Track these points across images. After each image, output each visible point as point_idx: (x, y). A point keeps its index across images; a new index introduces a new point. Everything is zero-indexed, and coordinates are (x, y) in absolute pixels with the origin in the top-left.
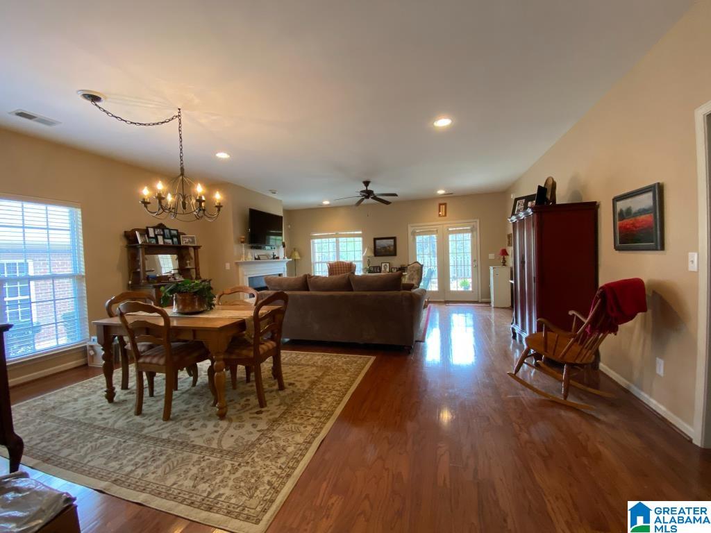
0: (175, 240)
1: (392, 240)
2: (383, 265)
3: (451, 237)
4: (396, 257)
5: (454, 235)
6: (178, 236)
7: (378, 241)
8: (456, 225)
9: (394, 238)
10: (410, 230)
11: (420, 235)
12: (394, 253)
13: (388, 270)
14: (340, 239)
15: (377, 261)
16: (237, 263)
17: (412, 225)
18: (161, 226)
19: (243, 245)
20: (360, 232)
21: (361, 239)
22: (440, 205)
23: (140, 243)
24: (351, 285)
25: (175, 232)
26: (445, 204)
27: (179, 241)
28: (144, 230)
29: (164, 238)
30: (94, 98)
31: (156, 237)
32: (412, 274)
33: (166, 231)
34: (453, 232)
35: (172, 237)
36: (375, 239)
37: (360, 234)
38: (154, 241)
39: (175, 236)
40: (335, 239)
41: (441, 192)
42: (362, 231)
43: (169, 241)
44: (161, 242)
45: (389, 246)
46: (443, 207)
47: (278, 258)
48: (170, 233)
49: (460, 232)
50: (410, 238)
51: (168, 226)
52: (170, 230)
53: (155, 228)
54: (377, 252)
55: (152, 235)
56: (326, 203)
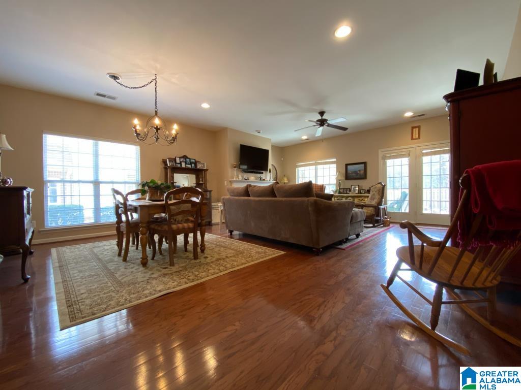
0: (193, 165)
1: (363, 165)
2: (353, 187)
3: (426, 159)
4: (367, 180)
5: (429, 157)
6: (195, 163)
7: (349, 167)
8: (432, 146)
9: (365, 163)
10: (381, 154)
11: (390, 159)
12: (364, 177)
13: (357, 192)
14: (319, 167)
15: (348, 184)
16: (230, 181)
17: (383, 150)
18: (185, 157)
19: (235, 169)
20: (335, 160)
21: (335, 165)
22: (413, 128)
23: (168, 165)
24: (275, 193)
25: (194, 161)
26: (419, 127)
27: (196, 166)
28: (173, 159)
29: (186, 163)
30: (115, 78)
31: (180, 163)
32: (374, 194)
33: (188, 160)
34: (427, 154)
35: (191, 164)
36: (347, 165)
37: (335, 161)
38: (179, 166)
39: (193, 163)
40: (314, 167)
41: (409, 114)
42: (336, 159)
43: (189, 166)
44: (183, 165)
45: (359, 171)
46: (416, 131)
47: (264, 180)
48: (190, 161)
49: (435, 153)
50: (381, 161)
51: (189, 157)
52: (190, 159)
53: (180, 158)
54: (348, 177)
55: (178, 161)
56: (305, 137)
